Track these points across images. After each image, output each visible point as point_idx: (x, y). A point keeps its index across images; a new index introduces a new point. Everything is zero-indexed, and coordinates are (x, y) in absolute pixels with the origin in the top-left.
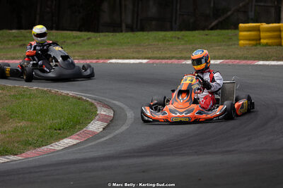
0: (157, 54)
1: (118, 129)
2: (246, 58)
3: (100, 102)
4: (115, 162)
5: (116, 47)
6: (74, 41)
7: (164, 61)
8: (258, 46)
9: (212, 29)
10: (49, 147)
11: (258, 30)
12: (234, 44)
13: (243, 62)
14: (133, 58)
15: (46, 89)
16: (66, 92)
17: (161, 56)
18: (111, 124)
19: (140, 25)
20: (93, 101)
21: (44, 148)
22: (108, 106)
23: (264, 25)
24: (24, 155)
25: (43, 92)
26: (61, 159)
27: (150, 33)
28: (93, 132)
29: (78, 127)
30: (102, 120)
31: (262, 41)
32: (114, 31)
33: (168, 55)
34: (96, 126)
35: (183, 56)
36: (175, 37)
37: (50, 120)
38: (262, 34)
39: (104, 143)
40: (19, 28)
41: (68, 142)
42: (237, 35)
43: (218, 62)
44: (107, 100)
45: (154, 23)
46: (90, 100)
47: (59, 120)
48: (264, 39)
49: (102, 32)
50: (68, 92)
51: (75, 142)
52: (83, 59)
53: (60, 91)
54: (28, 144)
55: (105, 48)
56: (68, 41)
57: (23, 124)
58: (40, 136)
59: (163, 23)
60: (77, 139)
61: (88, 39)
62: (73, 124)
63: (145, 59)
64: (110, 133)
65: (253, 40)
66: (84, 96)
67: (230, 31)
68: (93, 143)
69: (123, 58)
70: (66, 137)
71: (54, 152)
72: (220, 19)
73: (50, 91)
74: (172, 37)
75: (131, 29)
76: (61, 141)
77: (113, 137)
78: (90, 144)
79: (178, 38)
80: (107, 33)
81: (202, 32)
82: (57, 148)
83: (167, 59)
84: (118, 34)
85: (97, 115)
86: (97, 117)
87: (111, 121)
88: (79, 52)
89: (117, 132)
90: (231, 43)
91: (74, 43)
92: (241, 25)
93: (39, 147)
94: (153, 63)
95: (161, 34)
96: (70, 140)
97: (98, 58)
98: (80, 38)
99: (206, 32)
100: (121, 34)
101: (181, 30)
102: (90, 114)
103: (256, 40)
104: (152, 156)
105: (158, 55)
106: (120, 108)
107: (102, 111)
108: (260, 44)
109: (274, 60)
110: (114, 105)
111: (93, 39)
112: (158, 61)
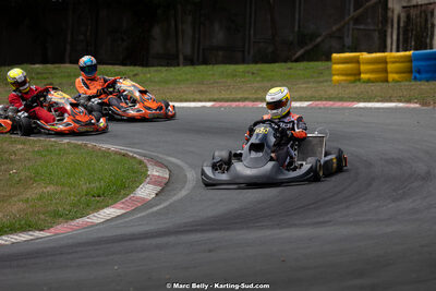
0: (224, 95)
1: (175, 195)
2: (341, 99)
3: (152, 159)
4: (172, 239)
5: (171, 86)
7: (234, 104)
8: (358, 83)
9: (297, 61)
10: (85, 219)
11: (357, 61)
12: (326, 81)
13: (338, 104)
14: (194, 101)
15: (80, 143)
17: (232, 97)
18: (166, 188)
19: (201, 57)
20: (142, 158)
21: (79, 221)
22: (161, 165)
23: (365, 56)
24: (52, 230)
25: (76, 146)
26: (100, 235)
27: (216, 67)
28: (143, 199)
29: (122, 192)
30: (155, 183)
31: (362, 76)
32: (168, 65)
33: (239, 96)
34: (146, 191)
35: (259, 96)
36: (248, 72)
37: (86, 183)
38: (363, 67)
39: (157, 213)
40: (44, 61)
41: (110, 212)
42: (329, 68)
43: (305, 104)
44: (161, 156)
45: (221, 53)
46: (138, 157)
47: (98, 184)
48: (366, 73)
49: (153, 66)
50: (109, 146)
51: (119, 212)
53: (99, 145)
54: (58, 216)
57: (50, 189)
58: (74, 205)
59: (232, 54)
60: (122, 208)
62: (117, 188)
63: (210, 101)
64: (165, 201)
65: (350, 75)
66: (130, 151)
67: (319, 63)
68: (143, 214)
69: (181, 101)
70: (107, 206)
71: (92, 226)
72: (307, 48)
73: (86, 145)
74: (244, 72)
75: (191, 61)
76: (101, 212)
77: (170, 205)
78: (139, 215)
79: (253, 73)
80: (159, 68)
81: (283, 64)
82: (96, 221)
83: (239, 101)
84: (173, 69)
85: (147, 176)
86: (148, 179)
87: (166, 184)
89: (175, 198)
90: (321, 79)
92: (334, 55)
93: (73, 219)
94: (221, 107)
95: (231, 68)
96: (112, 210)
99: (289, 65)
100: (177, 68)
101: (256, 62)
102: (137, 175)
103: (355, 75)
104: (220, 229)
105: (226, 96)
106: (178, 166)
107: (154, 171)
108: (359, 80)
109: (378, 101)
110: (170, 162)
111: (141, 75)
112: (226, 104)
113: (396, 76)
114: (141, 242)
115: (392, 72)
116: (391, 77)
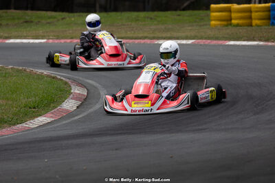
0: (129, 34)
1: (91, 108)
2: (217, 39)
3: (74, 81)
4: (88, 140)
6: (49, 21)
7: (137, 41)
8: (230, 27)
9: (184, 9)
10: (24, 125)
11: (229, 10)
12: (206, 25)
13: (215, 42)
15: (21, 68)
16: (40, 71)
17: (135, 35)
18: (84, 102)
19: (113, 6)
20: (68, 80)
21: (19, 126)
22: (82, 85)
23: (235, 6)
25: (18, 71)
26: (35, 136)
27: (123, 13)
28: (67, 111)
29: (52, 105)
30: (76, 98)
31: (233, 21)
32: (88, 11)
33: (140, 35)
34: (70, 105)
35: (156, 35)
36: (148, 17)
37: (24, 98)
38: (233, 15)
39: (78, 121)
41: (42, 120)
42: (208, 16)
43: (190, 42)
44: (81, 78)
45: (127, 3)
46: (64, 79)
47: (34, 99)
48: (236, 19)
49: (76, 12)
50: (43, 71)
51: (49, 120)
52: (57, 39)
53: (35, 70)
54: (3, 122)
55: (79, 28)
56: (44, 21)
58: (15, 114)
60: (52, 117)
61: (63, 19)
62: (48, 102)
64: (83, 112)
65: (224, 20)
66: (58, 75)
67: (201, 12)
68: (66, 122)
70: (40, 115)
73: (25, 70)
74: (145, 17)
75: (105, 9)
76: (36, 120)
77: (87, 115)
78: (64, 122)
79: (151, 19)
80: (81, 14)
81: (174, 12)
82: (32, 126)
83: (140, 39)
85: (70, 93)
86: (71, 96)
87: (85, 99)
88: (53, 31)
89: (91, 110)
90: (202, 24)
91: (49, 23)
92: (212, 5)
93: (14, 125)
94: (126, 43)
95: (135, 14)
96: (44, 118)
97: (72, 38)
98: (55, 18)
99: (179, 12)
101: (153, 10)
102: (64, 93)
103: (227, 20)
104: (124, 134)
105: (131, 35)
106: (96, 88)
107: (76, 90)
108: (231, 24)
109: (244, 40)
110: (89, 84)
111: (68, 19)
112: (131, 41)
113: (258, 22)
114: (66, 142)
115: (255, 19)
116: (255, 22)
